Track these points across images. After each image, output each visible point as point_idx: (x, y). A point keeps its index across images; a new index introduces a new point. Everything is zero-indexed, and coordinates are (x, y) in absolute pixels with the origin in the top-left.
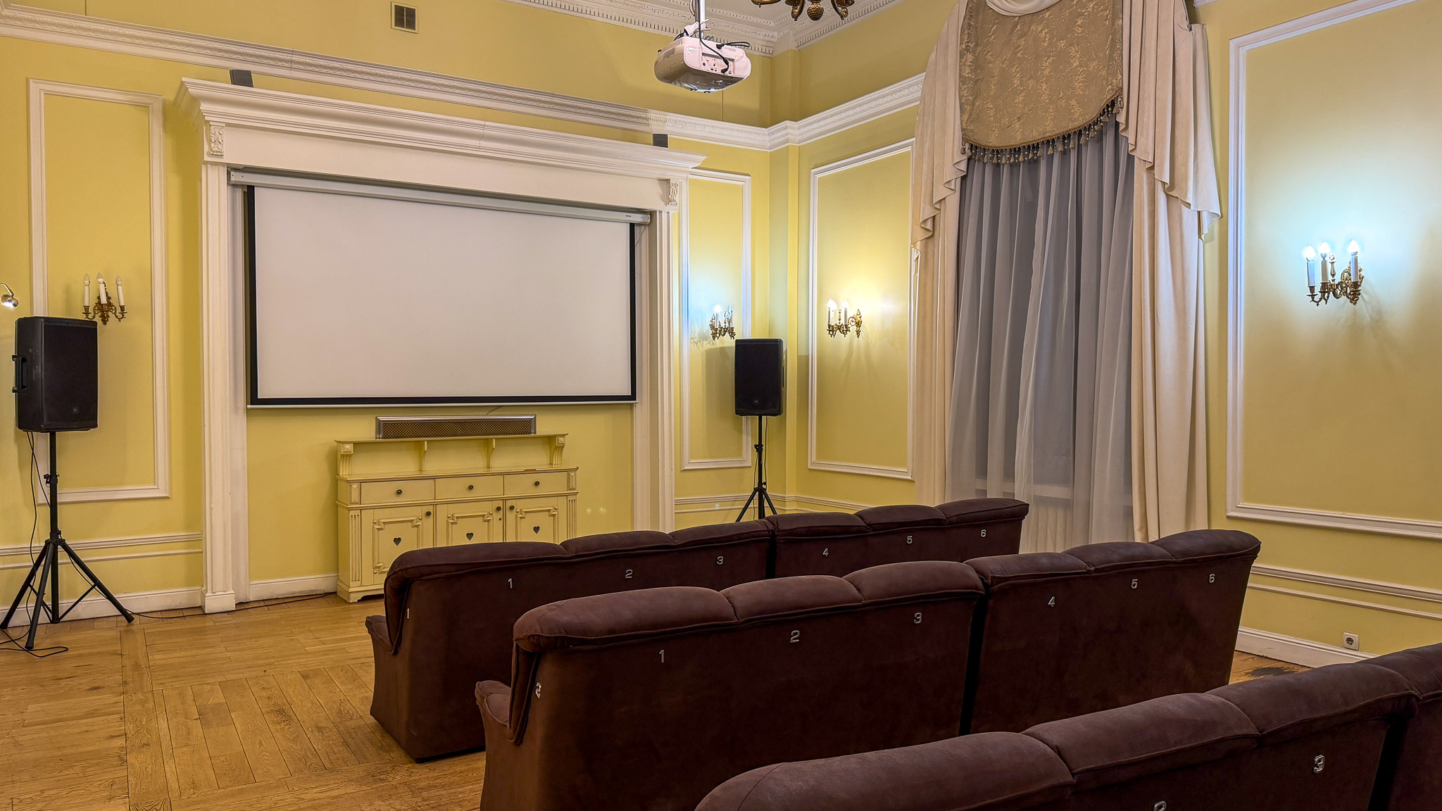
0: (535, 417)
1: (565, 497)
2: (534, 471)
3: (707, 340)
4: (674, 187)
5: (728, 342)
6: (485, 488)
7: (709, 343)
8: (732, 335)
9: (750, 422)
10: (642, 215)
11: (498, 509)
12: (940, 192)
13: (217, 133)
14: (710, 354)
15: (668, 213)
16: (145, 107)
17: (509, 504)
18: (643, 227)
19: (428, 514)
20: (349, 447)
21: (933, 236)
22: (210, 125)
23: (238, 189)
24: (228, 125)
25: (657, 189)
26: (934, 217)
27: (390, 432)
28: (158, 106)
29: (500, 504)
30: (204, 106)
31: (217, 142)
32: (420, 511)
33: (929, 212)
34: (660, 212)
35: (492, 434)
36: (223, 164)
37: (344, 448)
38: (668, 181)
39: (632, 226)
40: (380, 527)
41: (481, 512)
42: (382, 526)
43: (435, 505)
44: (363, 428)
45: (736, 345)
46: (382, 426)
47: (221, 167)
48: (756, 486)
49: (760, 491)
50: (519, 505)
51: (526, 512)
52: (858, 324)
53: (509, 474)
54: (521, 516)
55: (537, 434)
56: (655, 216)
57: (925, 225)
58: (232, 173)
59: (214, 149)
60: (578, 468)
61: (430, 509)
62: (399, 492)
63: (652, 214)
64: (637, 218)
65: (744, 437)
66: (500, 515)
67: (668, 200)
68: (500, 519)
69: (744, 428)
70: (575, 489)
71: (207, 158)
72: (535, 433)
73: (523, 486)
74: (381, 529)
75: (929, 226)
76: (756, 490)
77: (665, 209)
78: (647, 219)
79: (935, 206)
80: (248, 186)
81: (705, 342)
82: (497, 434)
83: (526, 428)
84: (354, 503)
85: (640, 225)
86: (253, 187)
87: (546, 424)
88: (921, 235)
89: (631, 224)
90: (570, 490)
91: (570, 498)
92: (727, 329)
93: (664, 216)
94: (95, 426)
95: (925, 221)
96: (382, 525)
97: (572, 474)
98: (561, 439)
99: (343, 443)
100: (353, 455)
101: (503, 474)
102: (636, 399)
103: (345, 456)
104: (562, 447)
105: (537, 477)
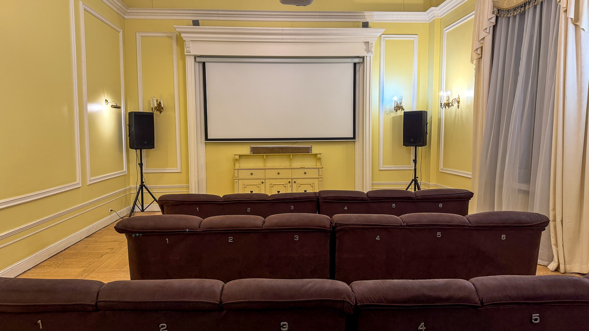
0: (312, 146)
1: (318, 179)
2: (304, 168)
3: (393, 112)
4: (371, 45)
5: (401, 113)
6: (284, 174)
7: (394, 114)
8: (403, 109)
10: (359, 59)
11: (289, 182)
12: (483, 34)
13: (188, 44)
14: (394, 118)
15: (370, 56)
16: (170, 37)
17: (294, 180)
18: (361, 64)
19: (263, 183)
20: (237, 157)
21: (481, 57)
22: (186, 42)
23: (200, 64)
24: (191, 41)
25: (364, 47)
26: (482, 47)
27: (255, 151)
28: (175, 37)
29: (290, 180)
30: (182, 35)
31: (189, 47)
32: (260, 182)
33: (478, 45)
34: (366, 57)
35: (291, 153)
36: (192, 55)
37: (236, 157)
38: (368, 42)
39: (355, 64)
41: (283, 183)
42: (246, 186)
43: (265, 179)
44: (245, 150)
45: (404, 114)
46: (252, 149)
47: (192, 56)
48: (413, 178)
49: (415, 180)
50: (298, 181)
51: (301, 184)
52: (458, 102)
53: (294, 169)
54: (299, 185)
57: (477, 52)
58: (197, 58)
59: (187, 50)
60: (323, 167)
61: (263, 181)
62: (252, 174)
63: (363, 58)
64: (356, 60)
65: (412, 156)
66: (290, 184)
67: (368, 50)
68: (290, 186)
69: (412, 152)
70: (321, 176)
71: (185, 54)
72: (312, 153)
73: (299, 174)
74: (246, 187)
75: (479, 52)
76: (413, 180)
77: (368, 55)
78: (361, 60)
79: (481, 42)
80: (203, 62)
81: (392, 113)
82: (293, 153)
83: (307, 150)
84: (235, 177)
85: (359, 63)
86: (205, 62)
87: (316, 149)
88: (476, 57)
89: (354, 63)
90: (319, 176)
91: (320, 179)
92: (400, 107)
93: (368, 58)
94: (154, 148)
95: (477, 49)
97: (321, 170)
98: (319, 155)
99: (235, 155)
100: (238, 160)
101: (292, 169)
102: (355, 139)
103: (236, 160)
104: (320, 159)
105: (305, 170)
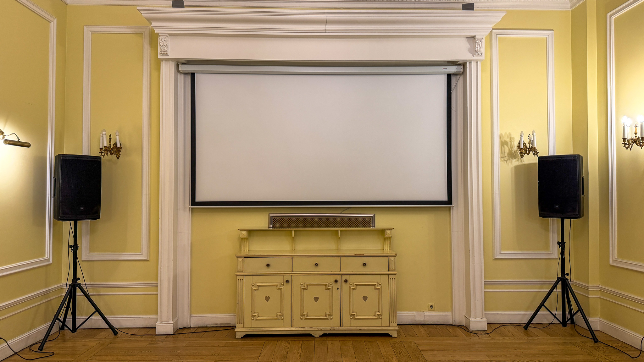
0: (374, 216)
1: (387, 276)
2: (362, 255)
3: (515, 158)
4: (479, 41)
5: (531, 159)
6: (327, 266)
8: (536, 153)
9: (554, 223)
10: (456, 67)
11: (336, 281)
13: (164, 40)
14: (517, 169)
15: (477, 62)
16: (140, 34)
17: (344, 278)
18: (459, 76)
19: (288, 281)
20: (245, 234)
22: (160, 36)
25: (467, 45)
27: (278, 223)
28: (147, 33)
29: (338, 278)
30: (154, 24)
31: (164, 46)
32: (282, 279)
34: (470, 62)
35: (338, 227)
36: (172, 60)
37: (242, 234)
38: (474, 37)
39: (449, 76)
40: (256, 288)
41: (324, 282)
43: (292, 275)
44: (260, 220)
45: (538, 161)
46: (272, 220)
47: (171, 62)
48: (560, 276)
49: (563, 280)
50: (351, 279)
51: (357, 285)
53: (344, 256)
54: (353, 286)
55: (376, 228)
56: (466, 66)
58: (180, 66)
59: (163, 51)
60: (396, 255)
61: (289, 278)
62: (268, 265)
63: (464, 65)
64: (452, 70)
65: (551, 234)
66: (338, 285)
67: (474, 51)
68: (338, 289)
69: (551, 227)
70: (394, 270)
71: (159, 57)
72: (374, 227)
73: (354, 266)
74: (257, 290)
76: (559, 279)
77: (473, 59)
78: (460, 69)
80: (191, 73)
81: (514, 160)
82: (342, 227)
83: (367, 223)
84: (239, 271)
85: (455, 74)
86: (194, 73)
87: (382, 220)
89: (447, 75)
90: (390, 270)
91: (391, 277)
92: (531, 149)
93: (474, 64)
94: (99, 217)
96: (257, 287)
97: (392, 259)
98: (388, 232)
99: (241, 230)
100: (246, 238)
101: (340, 256)
102: (451, 204)
103: (243, 239)
104: (390, 238)
105: (365, 260)
